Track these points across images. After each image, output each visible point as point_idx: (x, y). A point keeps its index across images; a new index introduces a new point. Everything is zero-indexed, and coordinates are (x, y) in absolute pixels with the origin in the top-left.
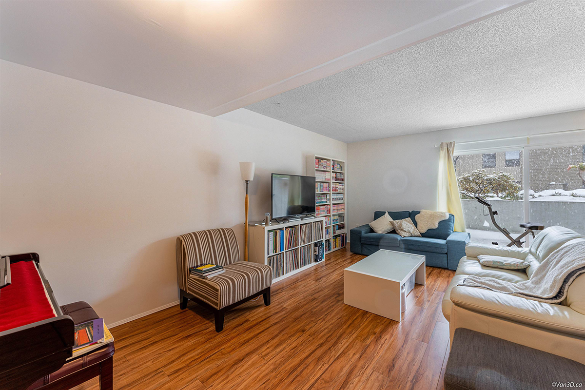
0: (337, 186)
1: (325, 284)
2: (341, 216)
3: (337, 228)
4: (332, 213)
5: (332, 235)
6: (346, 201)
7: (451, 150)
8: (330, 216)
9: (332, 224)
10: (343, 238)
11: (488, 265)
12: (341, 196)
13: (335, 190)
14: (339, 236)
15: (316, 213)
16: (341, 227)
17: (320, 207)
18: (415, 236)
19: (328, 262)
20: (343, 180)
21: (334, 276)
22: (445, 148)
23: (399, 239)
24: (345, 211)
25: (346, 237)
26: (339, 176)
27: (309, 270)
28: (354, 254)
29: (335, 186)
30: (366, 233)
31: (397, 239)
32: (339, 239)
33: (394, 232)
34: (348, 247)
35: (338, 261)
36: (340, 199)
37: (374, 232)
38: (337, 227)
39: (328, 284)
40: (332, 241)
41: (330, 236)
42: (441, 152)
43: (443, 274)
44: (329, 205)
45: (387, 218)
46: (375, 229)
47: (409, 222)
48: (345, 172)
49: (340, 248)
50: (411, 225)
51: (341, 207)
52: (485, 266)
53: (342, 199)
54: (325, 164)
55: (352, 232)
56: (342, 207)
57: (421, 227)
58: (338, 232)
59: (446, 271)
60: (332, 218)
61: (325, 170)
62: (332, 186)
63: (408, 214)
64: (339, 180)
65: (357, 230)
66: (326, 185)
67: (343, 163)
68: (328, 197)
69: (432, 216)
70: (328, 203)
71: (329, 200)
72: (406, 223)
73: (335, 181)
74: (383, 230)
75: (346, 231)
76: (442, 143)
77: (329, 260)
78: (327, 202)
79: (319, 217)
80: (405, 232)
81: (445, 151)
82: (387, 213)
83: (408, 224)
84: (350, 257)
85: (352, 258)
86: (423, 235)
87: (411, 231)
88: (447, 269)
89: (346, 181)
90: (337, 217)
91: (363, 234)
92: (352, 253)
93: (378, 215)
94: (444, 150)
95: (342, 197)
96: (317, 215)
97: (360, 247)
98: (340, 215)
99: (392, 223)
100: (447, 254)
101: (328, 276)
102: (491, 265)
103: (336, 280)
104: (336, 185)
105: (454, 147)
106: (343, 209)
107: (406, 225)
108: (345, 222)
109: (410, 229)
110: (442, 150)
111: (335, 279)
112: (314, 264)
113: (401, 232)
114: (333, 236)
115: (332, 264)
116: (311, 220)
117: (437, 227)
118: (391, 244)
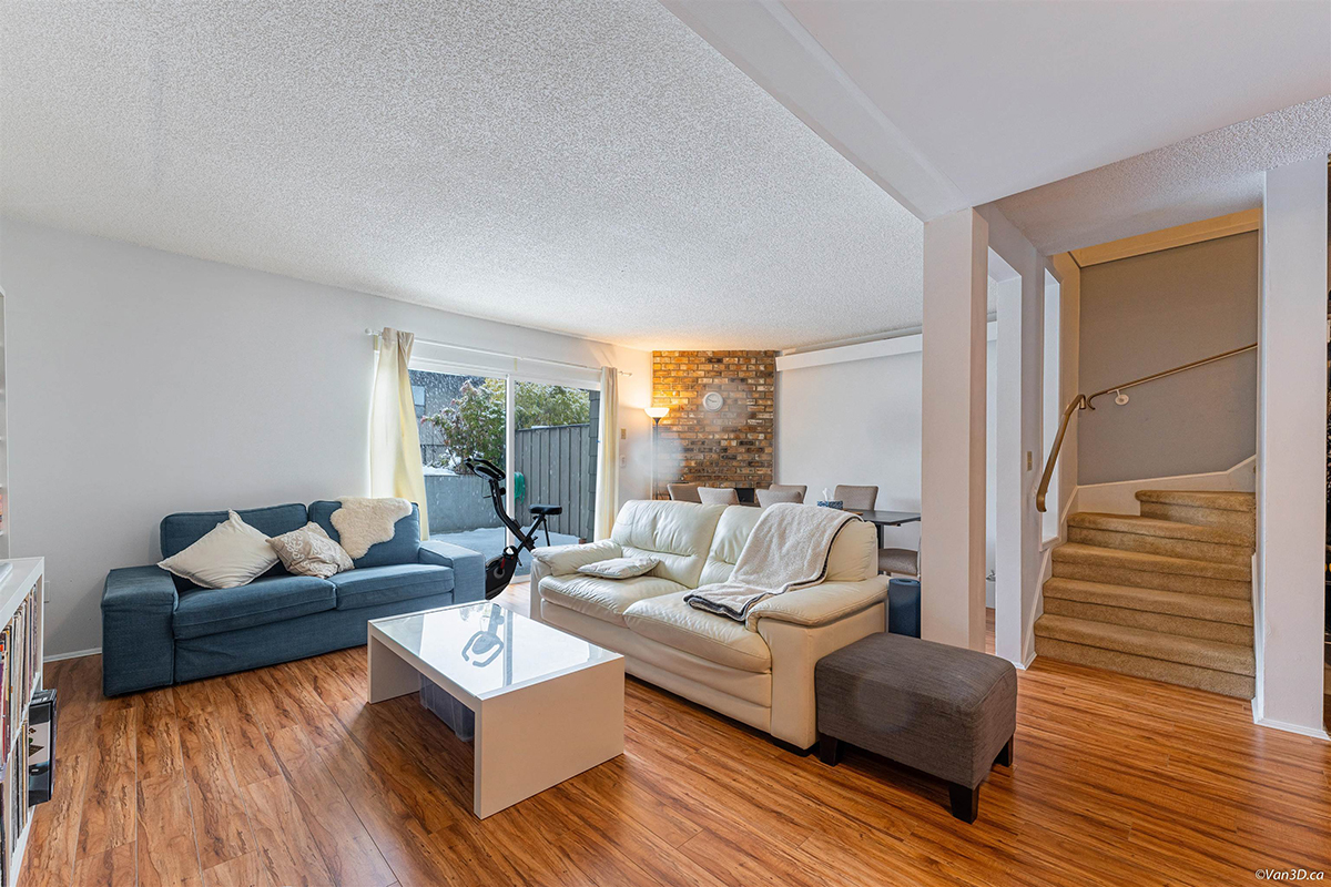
7: (406, 351)
11: (624, 577)
22: (395, 343)
23: (334, 586)
31: (331, 587)
33: (279, 569)
42: (383, 349)
45: (239, 531)
46: (204, 578)
47: (317, 534)
50: (327, 541)
57: (353, 542)
63: (305, 514)
65: (144, 596)
69: (378, 510)
72: (314, 536)
74: (245, 572)
76: (386, 329)
80: (324, 562)
81: (394, 351)
82: (235, 517)
83: (318, 538)
86: (359, 564)
87: (335, 559)
94: (392, 349)
97: (168, 657)
99: (273, 547)
100: (452, 591)
102: (629, 575)
105: (411, 344)
109: (330, 554)
110: (387, 347)
113: (314, 566)
117: (392, 535)
118: (310, 609)
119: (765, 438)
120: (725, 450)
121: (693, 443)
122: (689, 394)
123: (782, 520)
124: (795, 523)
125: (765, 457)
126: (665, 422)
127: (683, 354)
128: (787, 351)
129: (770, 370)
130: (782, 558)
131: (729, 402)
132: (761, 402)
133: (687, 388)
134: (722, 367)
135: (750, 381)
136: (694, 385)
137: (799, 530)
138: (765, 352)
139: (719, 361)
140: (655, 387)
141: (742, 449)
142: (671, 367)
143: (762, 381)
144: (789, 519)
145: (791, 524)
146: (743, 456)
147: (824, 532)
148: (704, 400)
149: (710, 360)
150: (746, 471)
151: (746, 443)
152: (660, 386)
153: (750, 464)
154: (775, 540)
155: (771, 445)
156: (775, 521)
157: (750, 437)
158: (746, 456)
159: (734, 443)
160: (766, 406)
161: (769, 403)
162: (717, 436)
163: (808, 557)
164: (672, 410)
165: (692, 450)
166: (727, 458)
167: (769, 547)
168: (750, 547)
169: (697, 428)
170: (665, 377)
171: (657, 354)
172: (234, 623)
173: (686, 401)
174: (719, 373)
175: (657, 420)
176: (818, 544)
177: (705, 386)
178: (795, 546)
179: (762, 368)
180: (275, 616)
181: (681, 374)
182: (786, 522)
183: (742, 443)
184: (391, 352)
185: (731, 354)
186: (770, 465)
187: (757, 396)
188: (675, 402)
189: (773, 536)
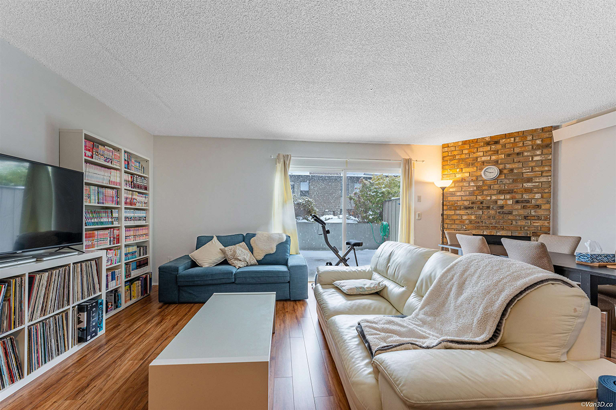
0: (134, 197)
1: (101, 398)
2: (142, 247)
3: (135, 266)
4: (123, 242)
5: (124, 279)
6: (150, 222)
7: (288, 163)
8: (119, 248)
9: (124, 262)
10: (145, 281)
11: (352, 294)
12: (142, 214)
13: (131, 204)
14: (137, 279)
15: (85, 243)
16: (142, 263)
17: (96, 232)
18: (251, 265)
19: (114, 333)
20: (146, 189)
21: (127, 366)
22: (282, 160)
23: (234, 272)
24: (150, 239)
25: (151, 279)
26: (139, 181)
27: (57, 369)
28: (165, 304)
29: (130, 196)
30: (186, 268)
31: (232, 273)
32: (138, 283)
33: (225, 262)
34: (154, 294)
35: (135, 326)
36: (140, 219)
37: (198, 266)
38: (133, 265)
39: (107, 395)
40: (123, 291)
41: (120, 283)
42: (278, 164)
43: (287, 308)
44: (118, 228)
45: (215, 245)
46: (199, 262)
47: (244, 248)
48: (150, 176)
49: (140, 297)
50: (247, 252)
51: (141, 231)
52: (348, 295)
53: (145, 219)
54: (109, 154)
55: (162, 270)
56: (144, 232)
57: (259, 253)
58: (134, 274)
59: (289, 303)
60: (124, 251)
61: (109, 164)
62: (124, 195)
63: (241, 238)
64: (139, 187)
65: (170, 267)
66: (110, 192)
67: (147, 161)
68: (115, 215)
69: (270, 238)
70: (116, 224)
71: (118, 219)
72: (241, 248)
73: (130, 189)
74: (211, 261)
75: (152, 269)
76: (279, 154)
77: (114, 328)
78: (112, 223)
79: (92, 251)
80: (240, 260)
81: (282, 165)
82: (215, 238)
83: (243, 250)
84: (157, 311)
85: (162, 314)
86: (260, 263)
87: (247, 260)
88: (289, 300)
89: (150, 191)
90: (135, 249)
91: (181, 271)
92: (161, 304)
93: (201, 242)
94: (281, 163)
95: (144, 215)
96: (87, 247)
97: (176, 292)
98: (139, 246)
99: (223, 252)
100: (289, 282)
101: (108, 372)
102: (355, 293)
103: (128, 375)
104: (132, 195)
105: (290, 160)
106: (146, 235)
107: (241, 250)
108: (150, 255)
109: (245, 257)
110: (279, 163)
111: (126, 372)
112: (74, 349)
113: (235, 262)
114: (126, 282)
115: (121, 336)
116: (70, 258)
117: (275, 251)
118: (224, 281)
119: (542, 197)
120: (502, 207)
121: (473, 203)
122: (470, 169)
123: (465, 271)
124: (476, 275)
125: (541, 212)
126: (451, 190)
127: (464, 143)
128: (567, 124)
129: (548, 142)
130: (455, 309)
131: (505, 171)
132: (537, 169)
133: (468, 166)
134: (499, 147)
135: (526, 154)
136: (473, 162)
137: (477, 283)
138: (543, 129)
139: (497, 143)
140: (443, 167)
141: (519, 206)
142: (455, 153)
143: (538, 152)
144: (472, 269)
145: (472, 275)
146: (518, 210)
147: (501, 291)
148: (482, 173)
149: (488, 144)
150: (523, 223)
151: (522, 202)
152: (447, 167)
153: (526, 218)
154: (454, 289)
155: (548, 202)
156: (459, 270)
157: (526, 196)
158: (522, 212)
159: (510, 202)
160: (542, 172)
161: (546, 169)
162: (494, 198)
163: (479, 315)
164: (454, 182)
165: (472, 208)
166: (504, 213)
167: (448, 294)
168: (432, 290)
169: (477, 192)
170: (451, 160)
171: (445, 146)
172: (196, 282)
173: (467, 175)
174: (496, 152)
175: (443, 189)
176: (491, 303)
177: (483, 162)
178: (469, 300)
179: (539, 142)
180: (210, 282)
181: (463, 156)
182: (468, 273)
183: (517, 202)
184: (280, 165)
185: (506, 136)
186: (547, 218)
187: (534, 164)
188: (459, 176)
189: (453, 285)
